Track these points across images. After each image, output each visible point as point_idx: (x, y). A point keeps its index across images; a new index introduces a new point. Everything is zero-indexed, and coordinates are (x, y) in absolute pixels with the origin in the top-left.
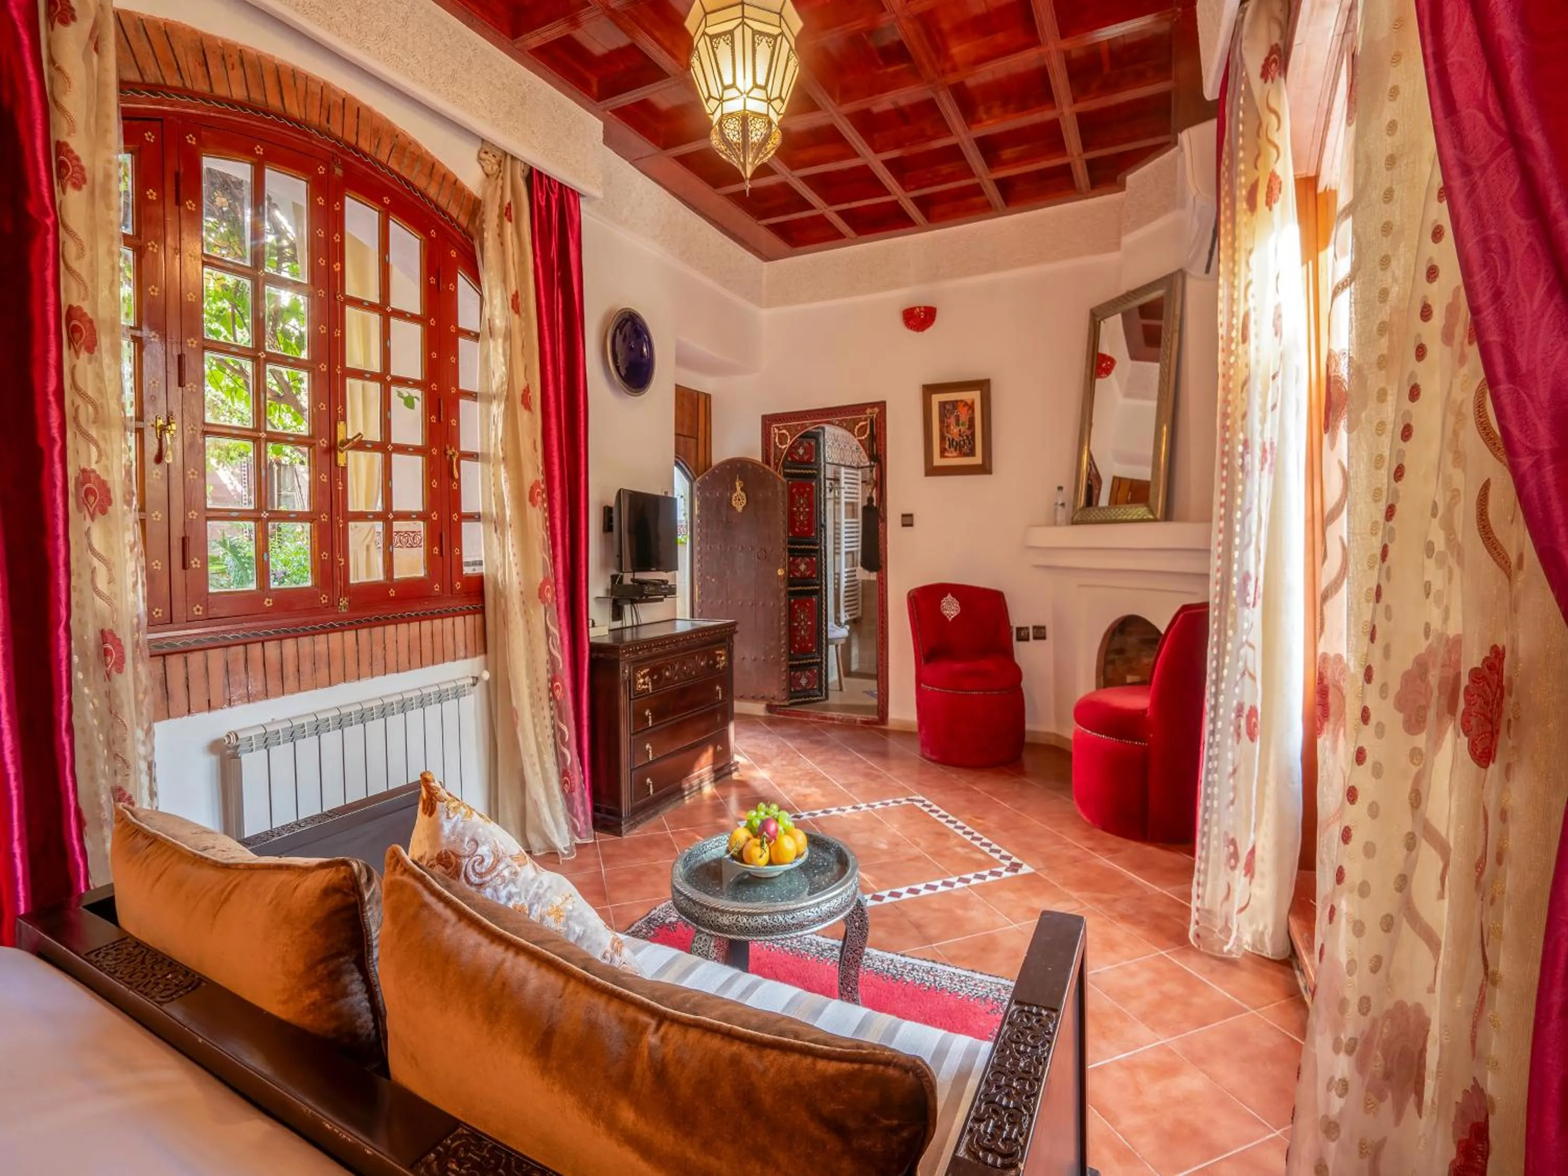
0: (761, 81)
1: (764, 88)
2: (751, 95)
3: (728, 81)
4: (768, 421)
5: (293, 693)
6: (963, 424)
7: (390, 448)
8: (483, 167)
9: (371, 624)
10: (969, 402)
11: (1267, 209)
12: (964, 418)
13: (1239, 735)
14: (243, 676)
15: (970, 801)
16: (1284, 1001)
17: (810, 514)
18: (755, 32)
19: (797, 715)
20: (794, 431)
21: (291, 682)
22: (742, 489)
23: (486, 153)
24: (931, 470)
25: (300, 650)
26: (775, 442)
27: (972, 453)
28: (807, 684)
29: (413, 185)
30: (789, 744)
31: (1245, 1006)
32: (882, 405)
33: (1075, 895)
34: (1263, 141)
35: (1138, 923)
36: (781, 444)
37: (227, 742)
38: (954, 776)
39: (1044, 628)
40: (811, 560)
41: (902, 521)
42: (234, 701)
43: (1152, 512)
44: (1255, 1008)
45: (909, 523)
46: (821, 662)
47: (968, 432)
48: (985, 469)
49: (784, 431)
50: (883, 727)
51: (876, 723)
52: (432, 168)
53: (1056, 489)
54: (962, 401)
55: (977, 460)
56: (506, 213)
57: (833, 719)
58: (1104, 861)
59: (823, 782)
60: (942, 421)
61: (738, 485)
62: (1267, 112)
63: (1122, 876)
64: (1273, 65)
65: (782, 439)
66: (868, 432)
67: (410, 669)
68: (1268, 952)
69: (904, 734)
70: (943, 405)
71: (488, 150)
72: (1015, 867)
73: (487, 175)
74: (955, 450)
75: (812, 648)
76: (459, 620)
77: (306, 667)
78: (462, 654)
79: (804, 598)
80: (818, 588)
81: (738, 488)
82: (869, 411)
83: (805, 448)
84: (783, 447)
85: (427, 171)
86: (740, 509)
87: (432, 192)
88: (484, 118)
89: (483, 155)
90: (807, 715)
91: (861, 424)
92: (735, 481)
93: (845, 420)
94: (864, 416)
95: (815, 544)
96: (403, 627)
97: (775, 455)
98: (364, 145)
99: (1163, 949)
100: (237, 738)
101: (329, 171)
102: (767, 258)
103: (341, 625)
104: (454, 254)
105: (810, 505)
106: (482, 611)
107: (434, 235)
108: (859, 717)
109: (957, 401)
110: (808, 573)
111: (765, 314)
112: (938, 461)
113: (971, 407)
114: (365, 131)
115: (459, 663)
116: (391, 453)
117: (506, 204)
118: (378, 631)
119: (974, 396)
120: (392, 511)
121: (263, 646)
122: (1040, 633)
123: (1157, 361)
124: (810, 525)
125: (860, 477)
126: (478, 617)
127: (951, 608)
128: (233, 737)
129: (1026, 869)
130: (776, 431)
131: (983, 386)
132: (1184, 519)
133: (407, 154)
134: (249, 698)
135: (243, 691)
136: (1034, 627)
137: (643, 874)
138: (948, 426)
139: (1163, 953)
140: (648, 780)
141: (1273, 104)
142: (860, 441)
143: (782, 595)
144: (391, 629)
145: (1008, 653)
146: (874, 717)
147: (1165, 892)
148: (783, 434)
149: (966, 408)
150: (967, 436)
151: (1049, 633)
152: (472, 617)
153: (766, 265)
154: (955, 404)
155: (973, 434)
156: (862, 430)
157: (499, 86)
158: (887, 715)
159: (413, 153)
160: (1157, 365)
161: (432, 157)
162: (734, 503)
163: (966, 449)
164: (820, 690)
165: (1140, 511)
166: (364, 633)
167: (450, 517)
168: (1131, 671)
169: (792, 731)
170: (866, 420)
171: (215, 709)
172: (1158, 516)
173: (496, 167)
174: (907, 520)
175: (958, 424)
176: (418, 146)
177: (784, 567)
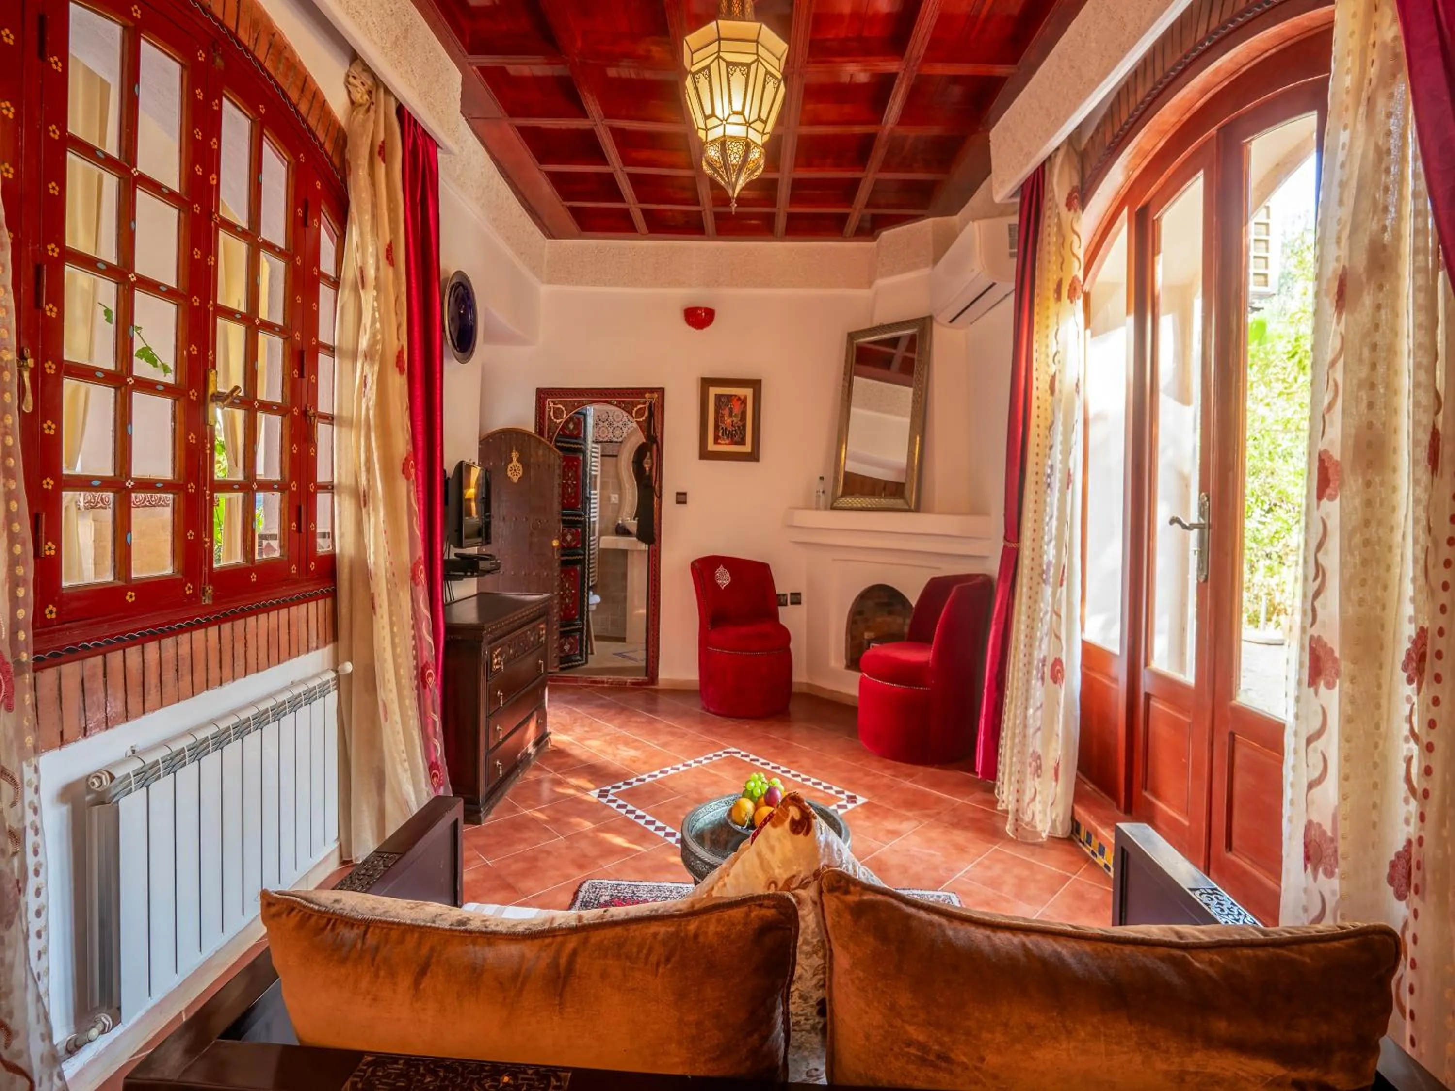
0: (737, 107)
1: (741, 113)
2: (729, 121)
3: (708, 112)
4: (543, 395)
5: (154, 710)
6: (736, 416)
7: (256, 404)
8: (349, 92)
9: (233, 617)
10: (742, 397)
11: (1069, 301)
12: (737, 410)
13: (1043, 679)
14: (102, 695)
15: (775, 747)
16: (1086, 866)
17: (576, 486)
18: (729, 64)
19: (564, 681)
20: (570, 408)
21: (153, 696)
22: (518, 460)
23: (354, 77)
24: (705, 454)
25: (163, 656)
26: (549, 415)
27: (742, 442)
28: (571, 649)
29: (289, 99)
30: (578, 710)
31: (1068, 874)
32: (661, 391)
33: (910, 814)
34: (1066, 252)
35: (965, 828)
36: (556, 418)
37: (97, 784)
38: (747, 727)
39: (799, 594)
40: (577, 530)
41: (677, 498)
42: (91, 729)
43: (907, 504)
44: (1074, 874)
45: (683, 500)
46: (583, 628)
47: (740, 424)
48: (753, 456)
49: (560, 406)
50: (653, 687)
51: (647, 683)
52: (305, 82)
53: (818, 478)
54: (736, 396)
55: (747, 448)
56: (382, 151)
57: (603, 682)
58: (908, 784)
59: (636, 744)
60: (717, 412)
61: (515, 455)
62: (1071, 231)
63: (930, 795)
64: (1076, 201)
65: (558, 413)
66: (646, 414)
67: (269, 667)
68: (1059, 833)
69: (678, 692)
70: (718, 397)
71: (356, 75)
72: (852, 799)
73: (352, 102)
74: (728, 438)
75: (575, 615)
76: (312, 605)
77: (169, 676)
78: (314, 645)
79: (570, 567)
80: (582, 557)
81: (515, 459)
82: (647, 395)
83: (574, 424)
84: (558, 421)
85: (300, 84)
86: (515, 479)
87: (303, 108)
88: (376, 43)
89: (351, 80)
90: (576, 680)
91: (639, 407)
92: (511, 452)
93: (623, 402)
94: (642, 400)
95: (580, 516)
96: (263, 617)
97: (549, 429)
98: (243, 36)
99: (995, 844)
100: (112, 778)
101: (210, 59)
102: (550, 234)
103: (207, 619)
104: (318, 185)
105: (577, 478)
106: (333, 595)
107: (302, 160)
108: (629, 679)
109: (731, 396)
110: (574, 543)
111: (545, 290)
112: (711, 447)
113: (744, 402)
114: (245, 21)
115: (313, 654)
116: (256, 411)
117: (378, 143)
118: (240, 623)
119: (748, 392)
120: (255, 480)
121: (124, 652)
122: (796, 599)
123: (910, 386)
124: (576, 497)
125: (599, 451)
126: (329, 601)
127: (723, 578)
128: (105, 778)
129: (861, 800)
130: (551, 405)
131: (755, 385)
132: (929, 511)
133: (283, 61)
134: (107, 724)
135: (101, 716)
136: (792, 594)
137: (535, 859)
138: (723, 417)
139: (996, 847)
140: (498, 763)
141: (1076, 228)
142: (638, 422)
143: (557, 565)
144: (252, 620)
145: (775, 616)
146: (642, 678)
147: (966, 802)
148: (559, 408)
149: (739, 402)
150: (739, 427)
151: (804, 598)
152: (323, 600)
153: (549, 242)
154: (729, 397)
155: (744, 426)
156: (640, 413)
157: (388, 11)
158: (657, 675)
159: (287, 59)
160: (910, 390)
161: (305, 69)
162: (509, 473)
163: (736, 439)
164: (581, 655)
165: (899, 503)
166: (226, 627)
167: (308, 487)
168: (868, 629)
169: (569, 697)
170: (644, 403)
171: (68, 742)
172: (913, 507)
173: (366, 97)
174: (681, 498)
175: (731, 415)
176: (293, 52)
177: (558, 539)
